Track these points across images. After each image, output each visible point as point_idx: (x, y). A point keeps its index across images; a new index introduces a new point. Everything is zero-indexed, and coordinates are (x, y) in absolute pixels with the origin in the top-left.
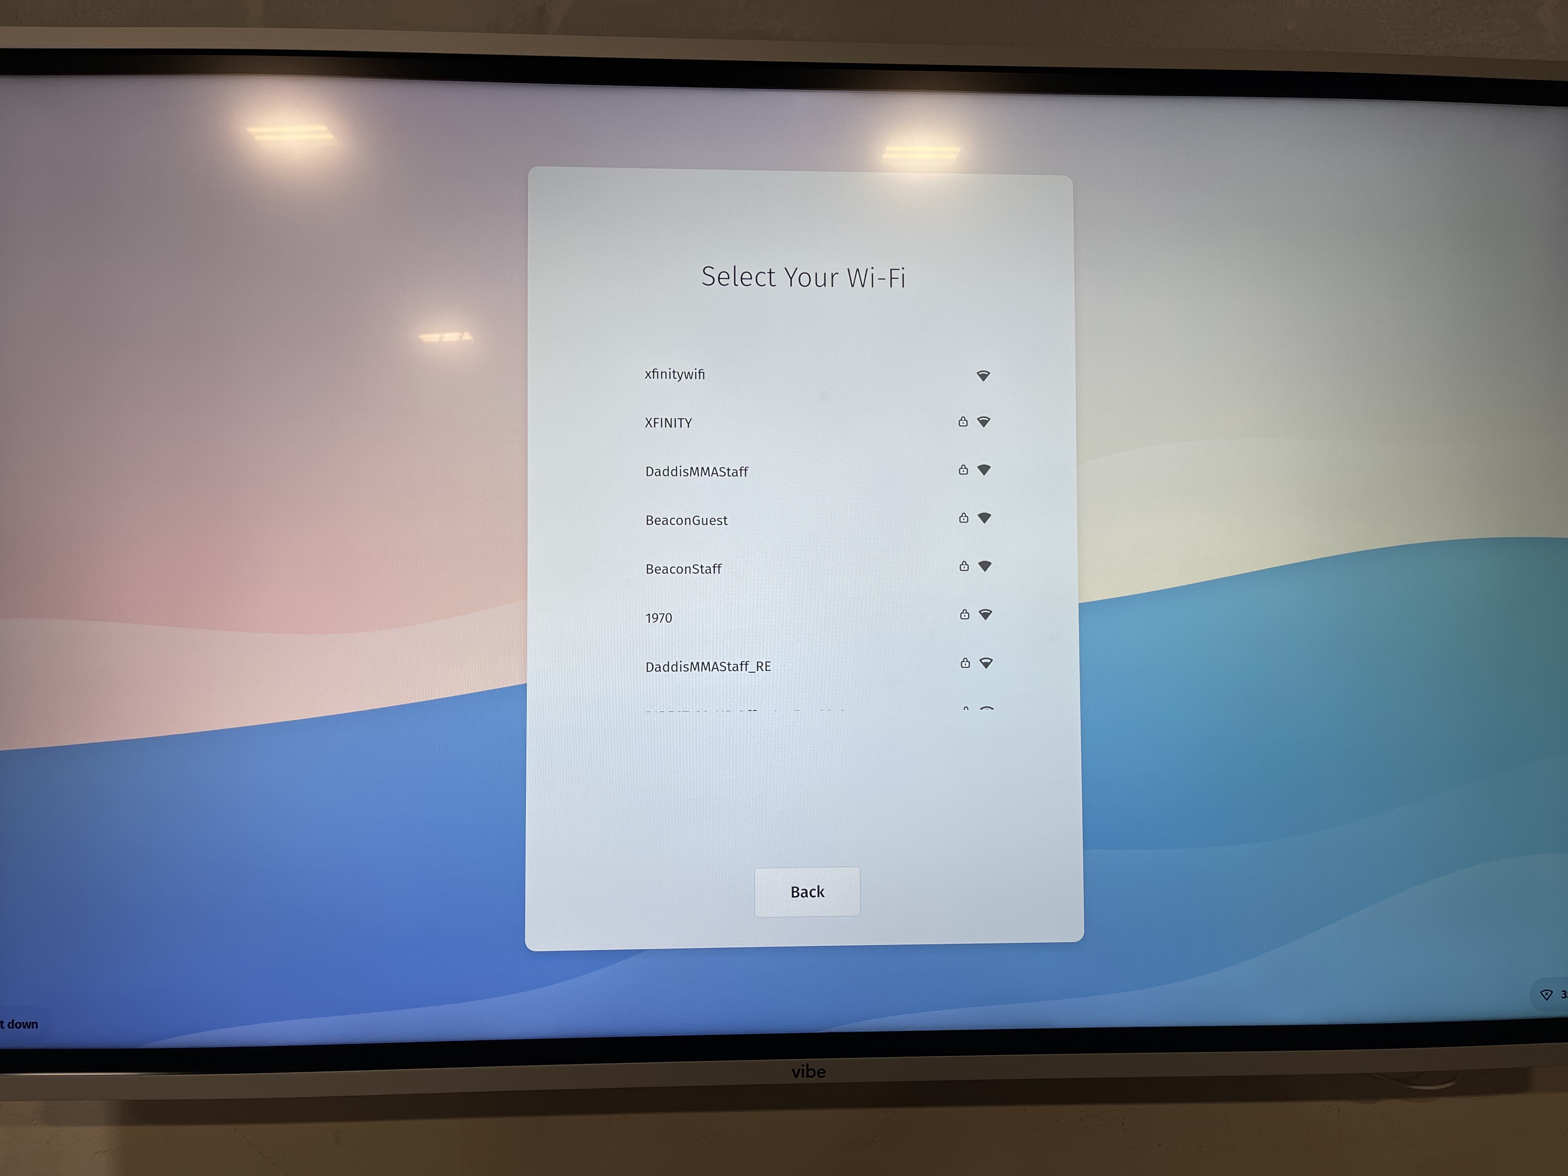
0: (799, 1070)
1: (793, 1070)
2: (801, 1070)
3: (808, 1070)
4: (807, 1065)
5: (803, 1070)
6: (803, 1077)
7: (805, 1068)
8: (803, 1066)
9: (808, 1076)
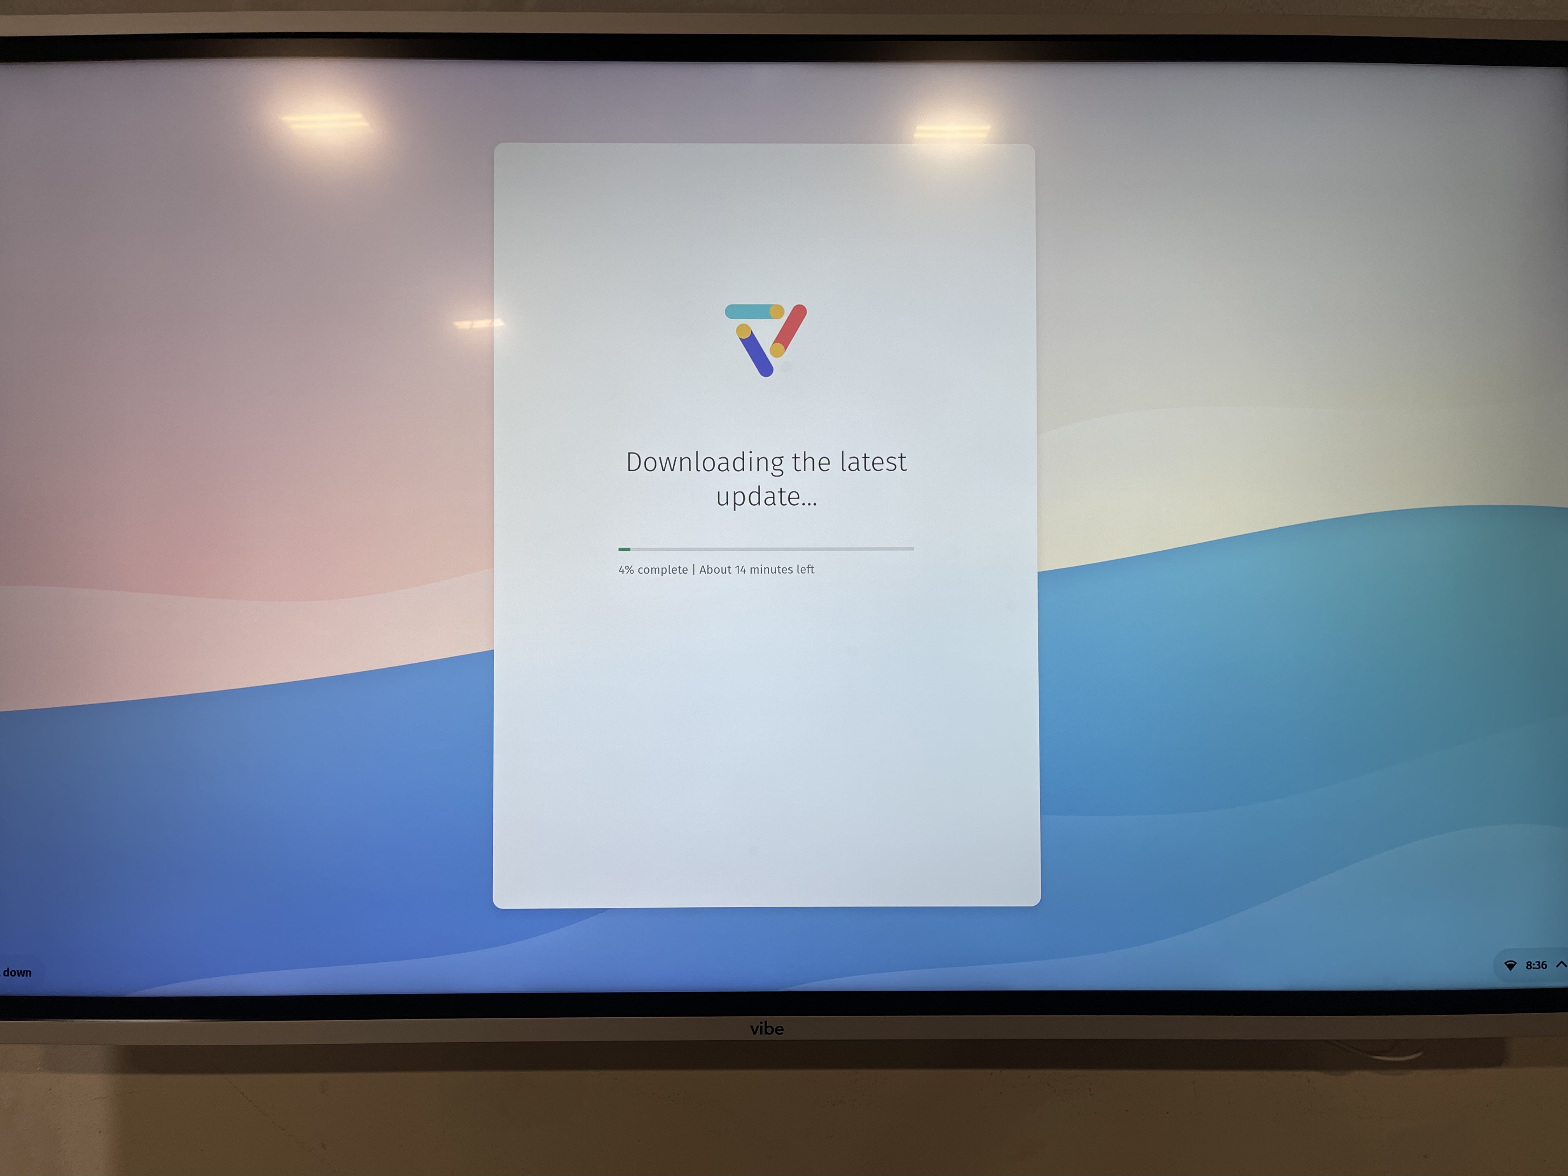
0: (758, 1027)
1: (752, 1027)
2: (760, 1027)
3: (766, 1028)
4: (766, 1022)
5: (761, 1027)
6: (761, 1033)
7: (763, 1025)
8: (761, 1023)
9: (766, 1033)
